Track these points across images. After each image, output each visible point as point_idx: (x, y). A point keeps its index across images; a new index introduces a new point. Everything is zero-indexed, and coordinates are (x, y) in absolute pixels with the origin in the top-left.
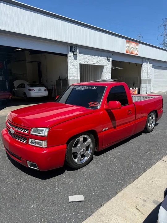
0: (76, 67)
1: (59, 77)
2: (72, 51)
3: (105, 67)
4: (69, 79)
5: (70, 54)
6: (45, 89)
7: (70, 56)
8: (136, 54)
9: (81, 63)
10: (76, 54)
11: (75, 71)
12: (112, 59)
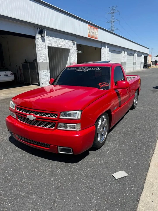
0: (45, 49)
1: (26, 60)
2: (39, 33)
3: (71, 50)
4: (38, 62)
5: (38, 36)
6: (11, 73)
7: (38, 38)
8: (96, 39)
9: (49, 46)
10: (44, 36)
11: (44, 54)
12: (77, 42)
